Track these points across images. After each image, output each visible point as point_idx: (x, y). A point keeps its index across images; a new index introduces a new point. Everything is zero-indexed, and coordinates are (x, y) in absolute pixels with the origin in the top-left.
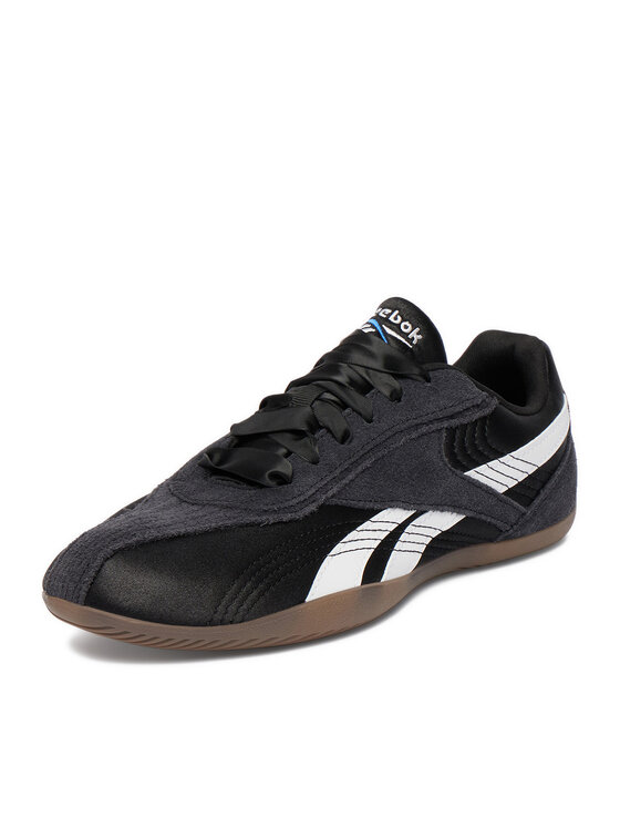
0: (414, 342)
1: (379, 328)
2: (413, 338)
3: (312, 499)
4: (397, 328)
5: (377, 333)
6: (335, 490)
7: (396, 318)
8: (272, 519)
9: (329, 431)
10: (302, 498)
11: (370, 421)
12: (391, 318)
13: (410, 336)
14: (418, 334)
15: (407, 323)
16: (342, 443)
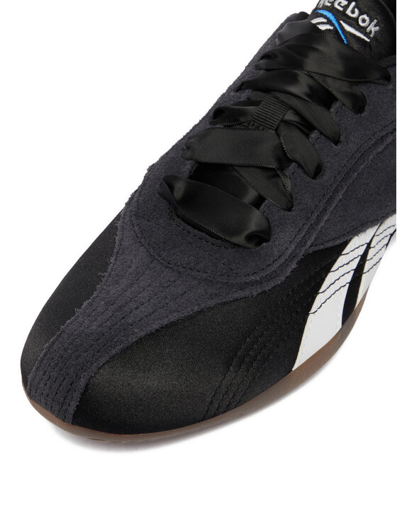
0: (372, 36)
1: (337, 25)
2: (371, 31)
3: (293, 256)
4: (354, 22)
5: (335, 31)
6: (313, 238)
7: (353, 12)
8: (255, 291)
9: (300, 165)
10: (282, 260)
11: (337, 142)
12: (348, 12)
13: (368, 30)
14: (375, 26)
15: (365, 17)
16: (314, 178)
